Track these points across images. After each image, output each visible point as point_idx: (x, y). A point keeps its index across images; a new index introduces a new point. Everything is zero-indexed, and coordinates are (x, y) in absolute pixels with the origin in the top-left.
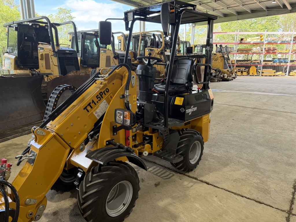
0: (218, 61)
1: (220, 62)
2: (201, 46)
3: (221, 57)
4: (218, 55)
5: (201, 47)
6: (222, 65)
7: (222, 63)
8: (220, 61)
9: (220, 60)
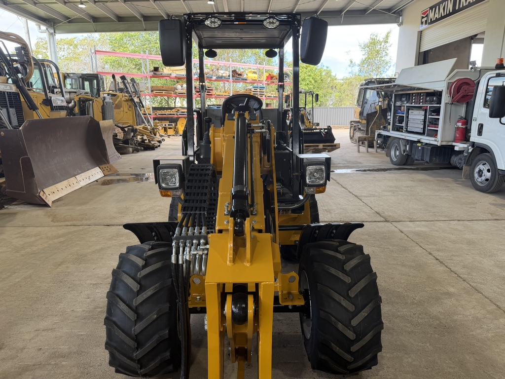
0: (122, 109)
1: (128, 111)
2: (80, 77)
3: (126, 101)
4: (121, 97)
5: (81, 79)
6: (131, 117)
7: (131, 113)
8: (126, 110)
9: (125, 107)
